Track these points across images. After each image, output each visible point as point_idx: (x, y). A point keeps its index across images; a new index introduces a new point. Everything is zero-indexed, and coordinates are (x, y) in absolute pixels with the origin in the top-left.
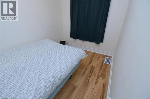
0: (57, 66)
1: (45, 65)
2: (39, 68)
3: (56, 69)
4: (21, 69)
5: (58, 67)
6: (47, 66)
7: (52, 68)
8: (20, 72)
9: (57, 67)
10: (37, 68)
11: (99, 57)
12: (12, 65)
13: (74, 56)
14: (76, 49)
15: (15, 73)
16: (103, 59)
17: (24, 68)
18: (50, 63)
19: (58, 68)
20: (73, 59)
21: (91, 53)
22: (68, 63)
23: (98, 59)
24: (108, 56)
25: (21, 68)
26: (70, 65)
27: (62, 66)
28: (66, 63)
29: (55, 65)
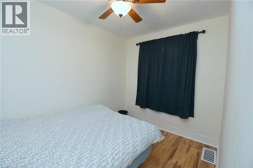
0: (108, 147)
1: (89, 144)
2: (79, 147)
3: (106, 153)
4: (53, 145)
5: (111, 148)
6: (92, 145)
7: (100, 150)
8: (50, 150)
9: (108, 149)
10: (76, 146)
11: (190, 146)
12: (43, 136)
13: (139, 135)
14: (143, 123)
15: (43, 150)
16: (197, 150)
17: (58, 144)
18: (97, 141)
19: (109, 151)
20: (136, 140)
21: (172, 136)
22: (127, 145)
23: (188, 150)
24: (207, 147)
25: (54, 143)
26: (131, 149)
27: (116, 148)
28: (123, 144)
29: (104, 146)
